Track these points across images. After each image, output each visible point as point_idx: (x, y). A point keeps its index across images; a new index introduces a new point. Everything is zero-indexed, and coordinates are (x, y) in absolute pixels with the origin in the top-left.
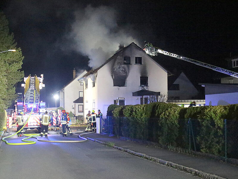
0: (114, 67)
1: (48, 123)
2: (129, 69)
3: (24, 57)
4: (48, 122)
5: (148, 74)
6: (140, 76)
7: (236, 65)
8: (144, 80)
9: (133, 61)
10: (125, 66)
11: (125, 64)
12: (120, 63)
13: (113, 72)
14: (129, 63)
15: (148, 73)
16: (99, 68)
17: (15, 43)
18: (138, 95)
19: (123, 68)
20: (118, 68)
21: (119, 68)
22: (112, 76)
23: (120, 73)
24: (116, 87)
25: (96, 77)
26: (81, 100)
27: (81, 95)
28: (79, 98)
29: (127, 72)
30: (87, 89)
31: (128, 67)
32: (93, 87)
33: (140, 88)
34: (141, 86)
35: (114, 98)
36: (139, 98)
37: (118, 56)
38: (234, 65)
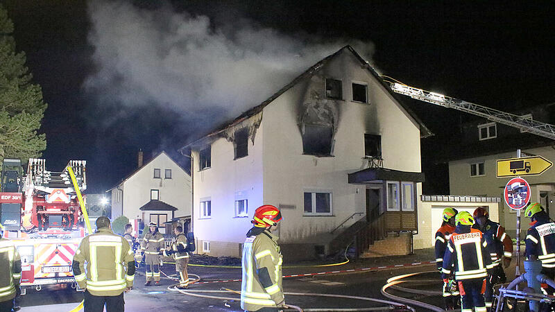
0: (305, 103)
1: (119, 280)
2: (339, 114)
3: (47, 104)
4: (119, 274)
5: (381, 130)
6: (365, 132)
7: (488, 136)
8: (373, 144)
9: (348, 93)
10: (331, 103)
11: (329, 97)
12: (318, 95)
13: (302, 116)
14: (338, 97)
15: (382, 126)
16: (268, 102)
17: (27, 74)
18: (360, 182)
19: (326, 107)
20: (315, 107)
21: (317, 106)
22: (300, 127)
23: (319, 120)
24: (310, 158)
25: (257, 126)
26: (154, 205)
27: (155, 197)
28: (150, 201)
29: (336, 120)
30: (207, 171)
31: (338, 106)
32: (237, 160)
33: (364, 164)
34: (366, 158)
35: (305, 187)
36: (362, 188)
37: (312, 75)
38: (484, 135)
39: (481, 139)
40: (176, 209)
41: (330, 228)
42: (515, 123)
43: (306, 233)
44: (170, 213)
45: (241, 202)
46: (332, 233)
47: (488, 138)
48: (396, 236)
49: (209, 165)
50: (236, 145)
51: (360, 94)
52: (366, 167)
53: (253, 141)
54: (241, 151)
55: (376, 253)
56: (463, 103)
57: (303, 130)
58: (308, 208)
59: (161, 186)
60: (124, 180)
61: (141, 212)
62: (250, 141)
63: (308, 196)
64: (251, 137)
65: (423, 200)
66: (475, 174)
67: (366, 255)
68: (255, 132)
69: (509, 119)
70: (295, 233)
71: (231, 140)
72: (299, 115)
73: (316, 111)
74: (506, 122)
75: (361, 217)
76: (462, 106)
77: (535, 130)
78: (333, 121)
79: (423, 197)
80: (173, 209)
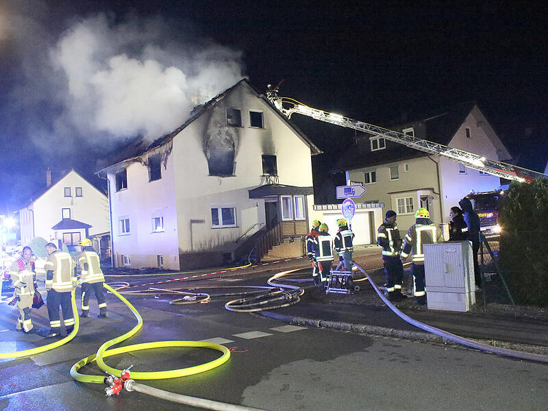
0: (209, 131)
2: (239, 139)
5: (276, 151)
6: (262, 154)
7: (379, 147)
8: (270, 163)
9: (246, 120)
10: (232, 130)
11: (229, 125)
12: (220, 124)
13: (206, 144)
14: (238, 124)
16: (177, 132)
18: (260, 197)
19: (227, 133)
20: (217, 134)
22: (205, 152)
23: (222, 145)
24: (215, 178)
25: (168, 153)
26: (66, 224)
27: (66, 216)
28: (61, 220)
29: (236, 144)
30: (124, 191)
31: (237, 132)
32: (152, 182)
33: (262, 181)
34: (263, 176)
35: (212, 204)
36: (262, 202)
37: (215, 106)
38: (375, 147)
39: (373, 150)
40: (91, 226)
41: (235, 238)
42: (400, 140)
43: (215, 243)
44: (83, 231)
45: (157, 220)
46: (237, 242)
47: (379, 149)
48: (291, 242)
49: (126, 186)
50: (150, 169)
51: (257, 120)
52: (264, 183)
53: (165, 166)
54: (155, 174)
55: (274, 257)
56: (359, 123)
57: (209, 154)
58: (215, 221)
59: (72, 204)
60: (34, 200)
61: (54, 231)
62: (162, 166)
63: (214, 211)
64: (163, 162)
65: (315, 208)
66: (369, 182)
67: (266, 258)
68: (166, 159)
69: (395, 137)
70: (206, 244)
71: (145, 164)
72: (204, 142)
73: (219, 137)
74: (393, 139)
75: (262, 227)
76: (358, 126)
77: (415, 145)
78: (233, 144)
79: (315, 207)
80: (87, 227)
